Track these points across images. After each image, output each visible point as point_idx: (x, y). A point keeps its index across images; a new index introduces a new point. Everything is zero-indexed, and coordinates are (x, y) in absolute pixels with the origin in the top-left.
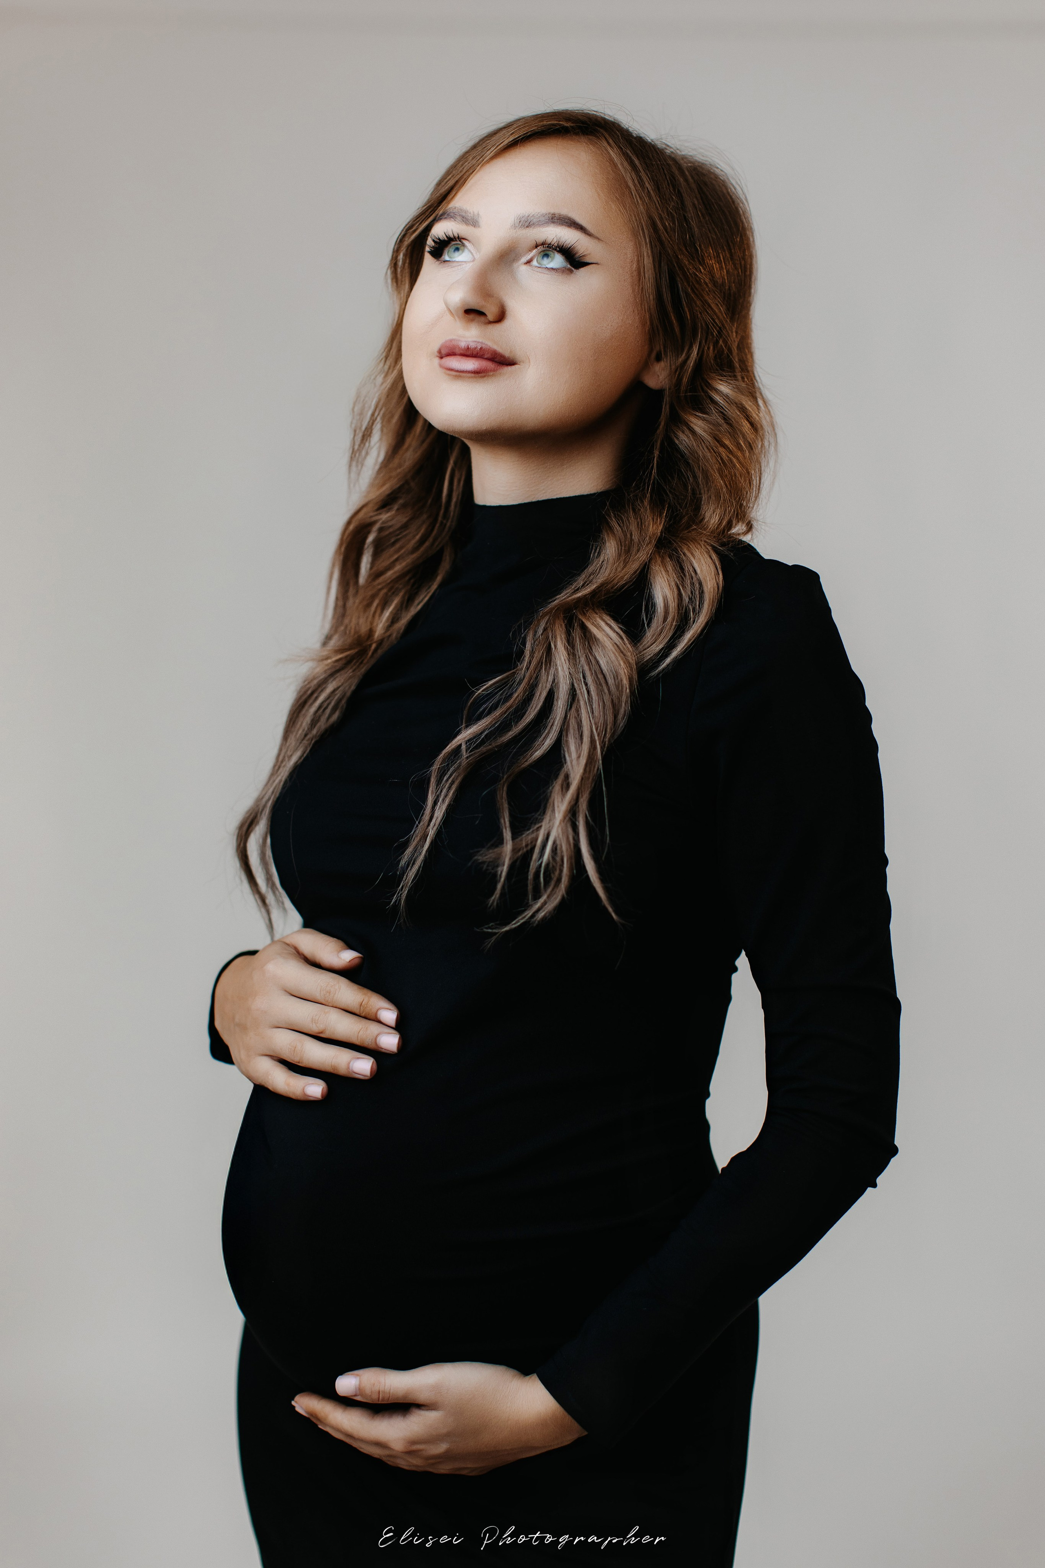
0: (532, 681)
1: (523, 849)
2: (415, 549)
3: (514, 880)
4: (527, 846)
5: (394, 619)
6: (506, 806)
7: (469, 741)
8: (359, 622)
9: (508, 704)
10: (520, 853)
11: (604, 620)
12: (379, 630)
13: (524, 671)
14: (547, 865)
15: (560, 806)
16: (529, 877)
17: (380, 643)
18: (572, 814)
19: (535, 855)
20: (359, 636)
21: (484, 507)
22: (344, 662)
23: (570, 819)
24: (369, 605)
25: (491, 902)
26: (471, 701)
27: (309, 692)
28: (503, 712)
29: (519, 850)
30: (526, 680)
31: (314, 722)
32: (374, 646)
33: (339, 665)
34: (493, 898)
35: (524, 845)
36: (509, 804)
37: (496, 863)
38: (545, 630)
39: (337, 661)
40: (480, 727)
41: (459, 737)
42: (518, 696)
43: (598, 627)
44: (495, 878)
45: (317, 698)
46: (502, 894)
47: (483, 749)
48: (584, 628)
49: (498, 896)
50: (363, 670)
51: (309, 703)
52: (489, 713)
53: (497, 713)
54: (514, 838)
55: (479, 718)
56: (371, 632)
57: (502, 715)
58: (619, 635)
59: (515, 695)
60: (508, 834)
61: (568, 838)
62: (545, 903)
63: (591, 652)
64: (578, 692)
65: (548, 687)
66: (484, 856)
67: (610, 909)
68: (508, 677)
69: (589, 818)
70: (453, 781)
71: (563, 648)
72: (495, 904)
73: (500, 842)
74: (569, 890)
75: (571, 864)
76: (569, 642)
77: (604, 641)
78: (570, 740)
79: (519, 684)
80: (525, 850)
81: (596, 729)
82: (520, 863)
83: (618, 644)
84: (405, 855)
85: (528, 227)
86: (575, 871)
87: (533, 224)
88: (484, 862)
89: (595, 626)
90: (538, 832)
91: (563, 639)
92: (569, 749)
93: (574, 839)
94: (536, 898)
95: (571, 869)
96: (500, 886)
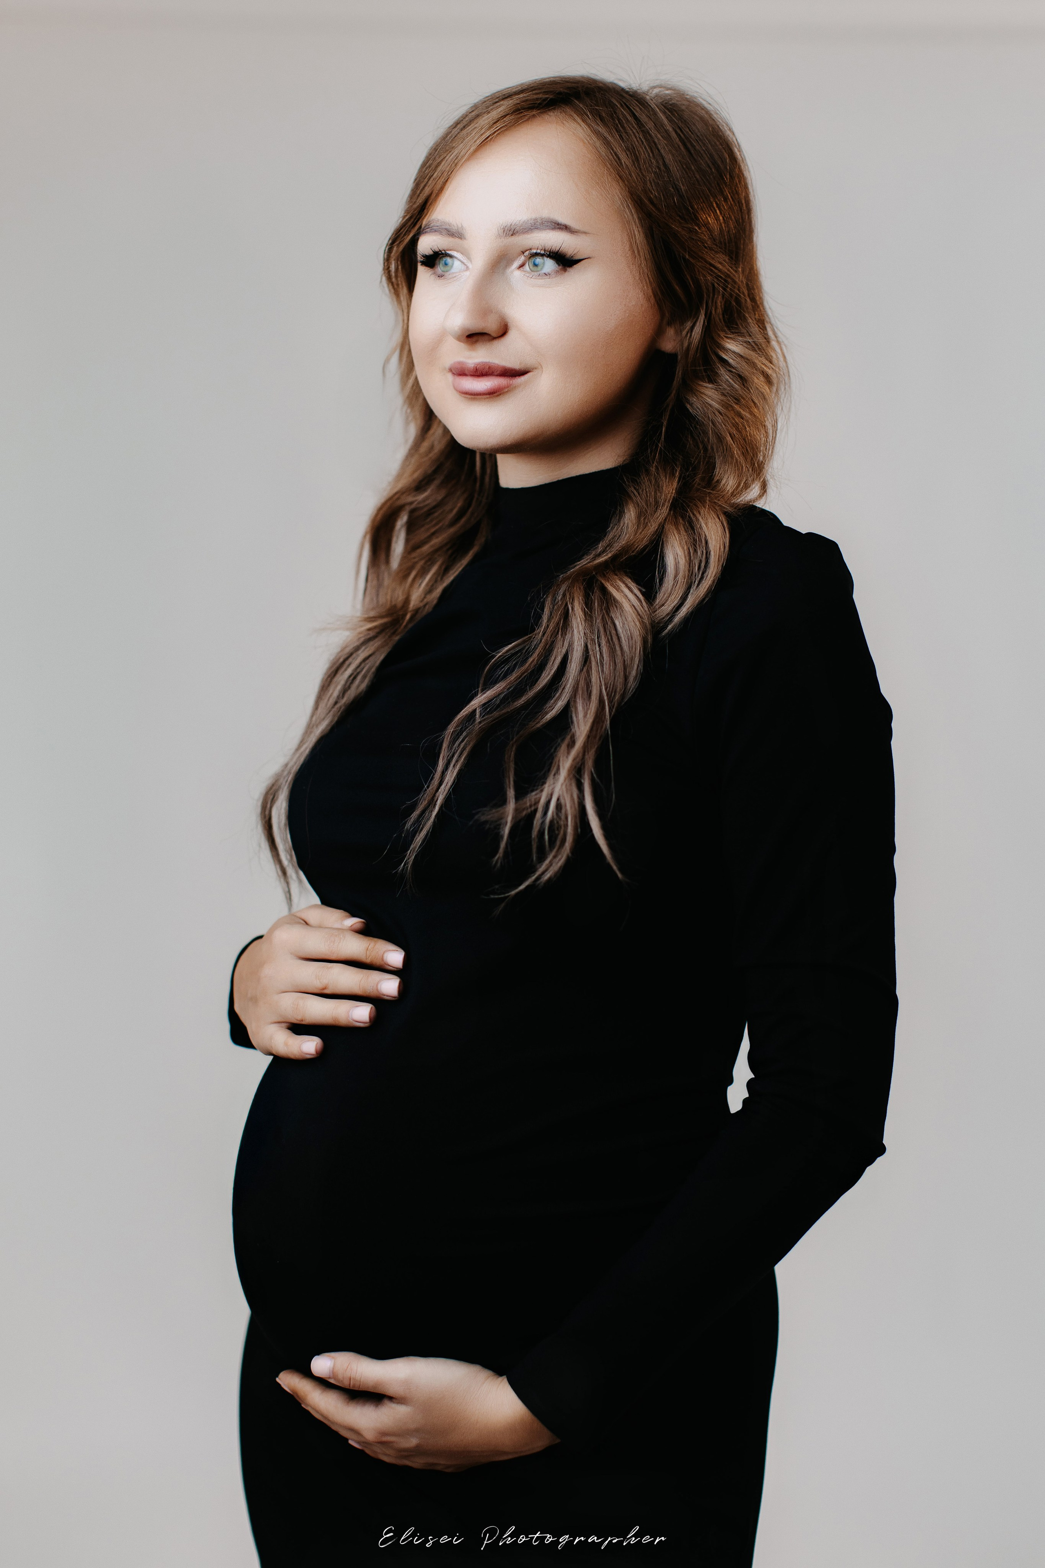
0: (547, 646)
1: (527, 809)
2: (453, 523)
3: (517, 839)
4: (531, 806)
5: (430, 589)
6: (512, 767)
7: (482, 706)
8: (393, 594)
9: (523, 668)
10: (524, 813)
11: (624, 583)
12: (414, 601)
13: (540, 635)
14: (550, 821)
15: (566, 763)
16: (533, 836)
17: (414, 613)
18: (577, 773)
19: (539, 815)
20: (394, 606)
21: (507, 489)
22: (376, 630)
23: (574, 776)
24: (404, 578)
25: (494, 863)
26: (488, 666)
27: (343, 659)
29: (524, 809)
30: (544, 644)
31: (344, 690)
32: (408, 616)
33: (372, 633)
34: (496, 857)
35: (528, 804)
36: (516, 764)
37: (499, 822)
38: (564, 595)
39: (370, 629)
40: (493, 692)
41: (474, 701)
42: (534, 659)
43: (619, 590)
44: (498, 837)
45: (350, 665)
46: (504, 854)
47: (495, 714)
48: (604, 591)
49: (501, 855)
50: (396, 638)
51: (341, 671)
52: (504, 677)
53: (513, 677)
54: (518, 798)
55: (495, 682)
56: (406, 603)
57: (517, 678)
58: (638, 597)
59: (531, 660)
60: (511, 793)
61: (572, 796)
62: (551, 864)
63: (608, 615)
64: (590, 653)
65: (564, 651)
66: (487, 815)
67: (615, 868)
68: (524, 642)
69: (595, 775)
70: (465, 746)
71: (580, 610)
72: (499, 864)
73: (504, 802)
74: (575, 849)
75: (576, 823)
76: (588, 604)
77: (622, 602)
78: (578, 700)
79: (535, 648)
80: (529, 810)
81: (606, 689)
82: (524, 823)
83: (635, 605)
84: (411, 818)
85: (512, 235)
86: (579, 830)
87: (517, 232)
88: (486, 822)
89: (614, 587)
90: (542, 791)
91: (581, 601)
92: (576, 709)
93: (579, 798)
94: (541, 859)
95: (575, 828)
96: (503, 845)
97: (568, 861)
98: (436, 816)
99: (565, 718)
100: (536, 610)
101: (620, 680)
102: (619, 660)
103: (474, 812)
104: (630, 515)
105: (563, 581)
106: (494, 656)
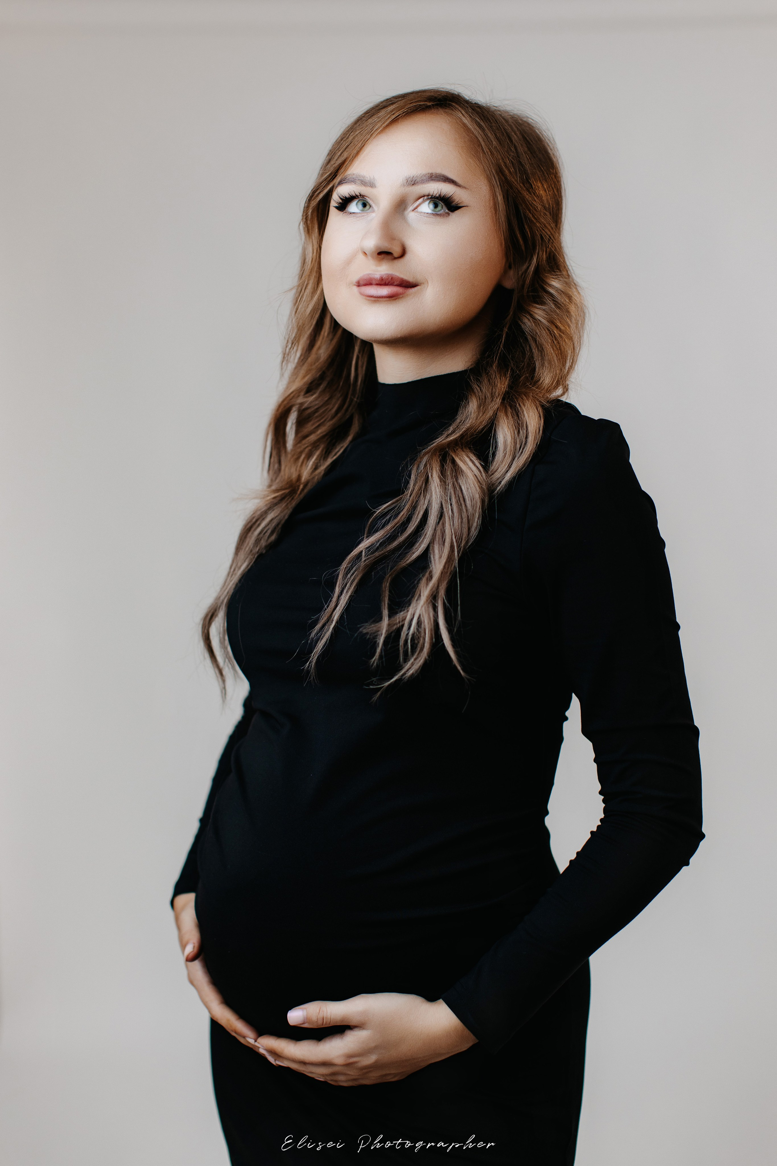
0: (414, 504)
3: (389, 646)
4: (399, 622)
5: (316, 467)
6: (387, 593)
7: (367, 548)
8: (289, 471)
9: (396, 521)
10: (395, 627)
11: (468, 457)
12: (305, 476)
13: (409, 496)
14: (413, 635)
15: (425, 591)
16: (401, 644)
17: (306, 484)
18: (433, 598)
19: (405, 628)
20: (291, 481)
21: (384, 385)
22: (278, 499)
23: (431, 601)
24: (298, 459)
25: (372, 662)
26: (371, 520)
27: (254, 520)
28: (392, 526)
29: (394, 625)
30: (410, 503)
31: (258, 541)
32: (301, 487)
33: (275, 501)
34: (374, 659)
35: (398, 621)
36: (390, 591)
37: (375, 635)
38: (426, 465)
39: (274, 498)
40: (376, 538)
41: (360, 546)
42: (404, 514)
43: (465, 462)
44: (375, 645)
45: (259, 525)
46: (381, 656)
47: (377, 554)
48: (455, 464)
49: (377, 657)
50: (294, 503)
51: (253, 529)
52: (383, 527)
53: (388, 527)
54: (390, 616)
55: (377, 531)
56: (299, 477)
57: (391, 529)
58: (479, 468)
59: (402, 514)
60: (385, 612)
61: (429, 615)
62: (412, 664)
63: (457, 480)
64: (444, 510)
65: (425, 507)
66: (368, 629)
67: (459, 668)
68: (397, 501)
69: (445, 601)
70: (355, 577)
71: (437, 477)
72: (375, 664)
73: (380, 619)
74: (431, 653)
75: (431, 635)
76: (443, 473)
77: (467, 473)
78: (435, 546)
79: (405, 506)
80: (398, 625)
81: (455, 538)
82: (394, 636)
83: (477, 475)
84: (315, 629)
85: (413, 185)
86: (434, 640)
87: (417, 182)
88: (367, 633)
89: (462, 461)
90: (408, 611)
91: (438, 471)
92: (434, 552)
93: (434, 616)
94: (406, 660)
95: (431, 639)
96: (378, 650)
97: (425, 663)
98: (333, 629)
99: (425, 558)
100: (405, 477)
101: (465, 531)
102: (464, 515)
103: (358, 626)
104: (473, 406)
105: (425, 455)
106: (375, 512)
